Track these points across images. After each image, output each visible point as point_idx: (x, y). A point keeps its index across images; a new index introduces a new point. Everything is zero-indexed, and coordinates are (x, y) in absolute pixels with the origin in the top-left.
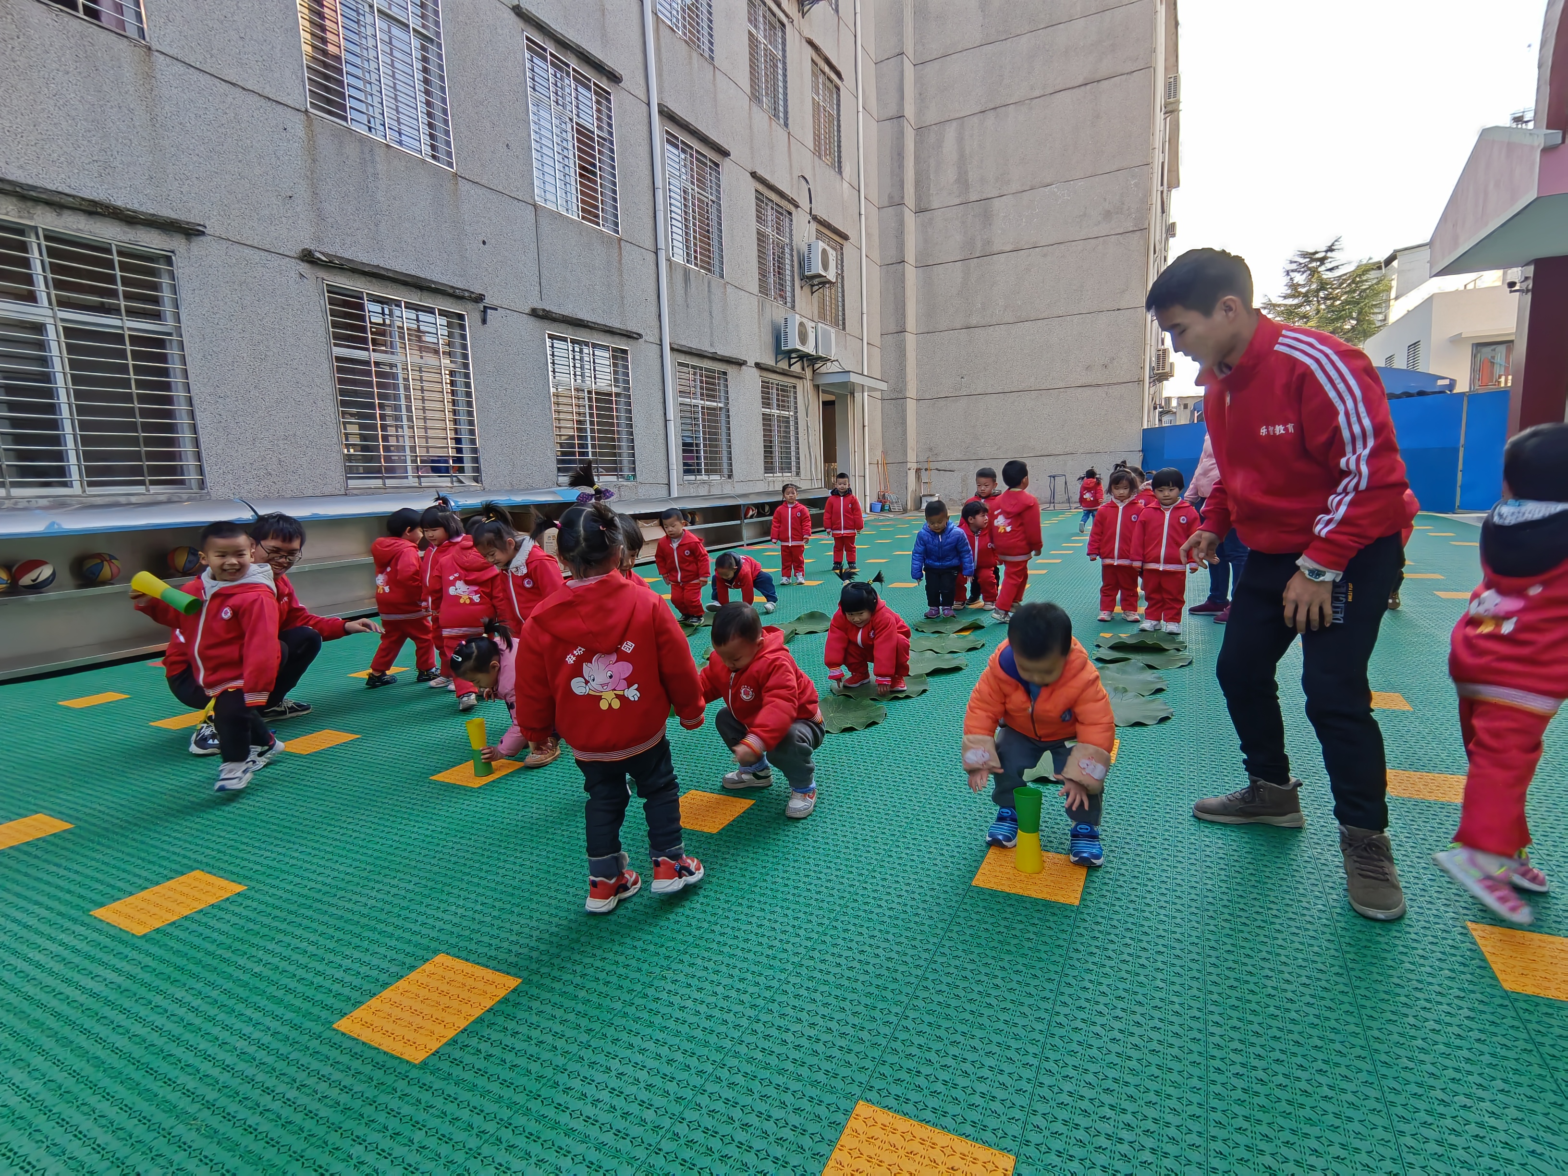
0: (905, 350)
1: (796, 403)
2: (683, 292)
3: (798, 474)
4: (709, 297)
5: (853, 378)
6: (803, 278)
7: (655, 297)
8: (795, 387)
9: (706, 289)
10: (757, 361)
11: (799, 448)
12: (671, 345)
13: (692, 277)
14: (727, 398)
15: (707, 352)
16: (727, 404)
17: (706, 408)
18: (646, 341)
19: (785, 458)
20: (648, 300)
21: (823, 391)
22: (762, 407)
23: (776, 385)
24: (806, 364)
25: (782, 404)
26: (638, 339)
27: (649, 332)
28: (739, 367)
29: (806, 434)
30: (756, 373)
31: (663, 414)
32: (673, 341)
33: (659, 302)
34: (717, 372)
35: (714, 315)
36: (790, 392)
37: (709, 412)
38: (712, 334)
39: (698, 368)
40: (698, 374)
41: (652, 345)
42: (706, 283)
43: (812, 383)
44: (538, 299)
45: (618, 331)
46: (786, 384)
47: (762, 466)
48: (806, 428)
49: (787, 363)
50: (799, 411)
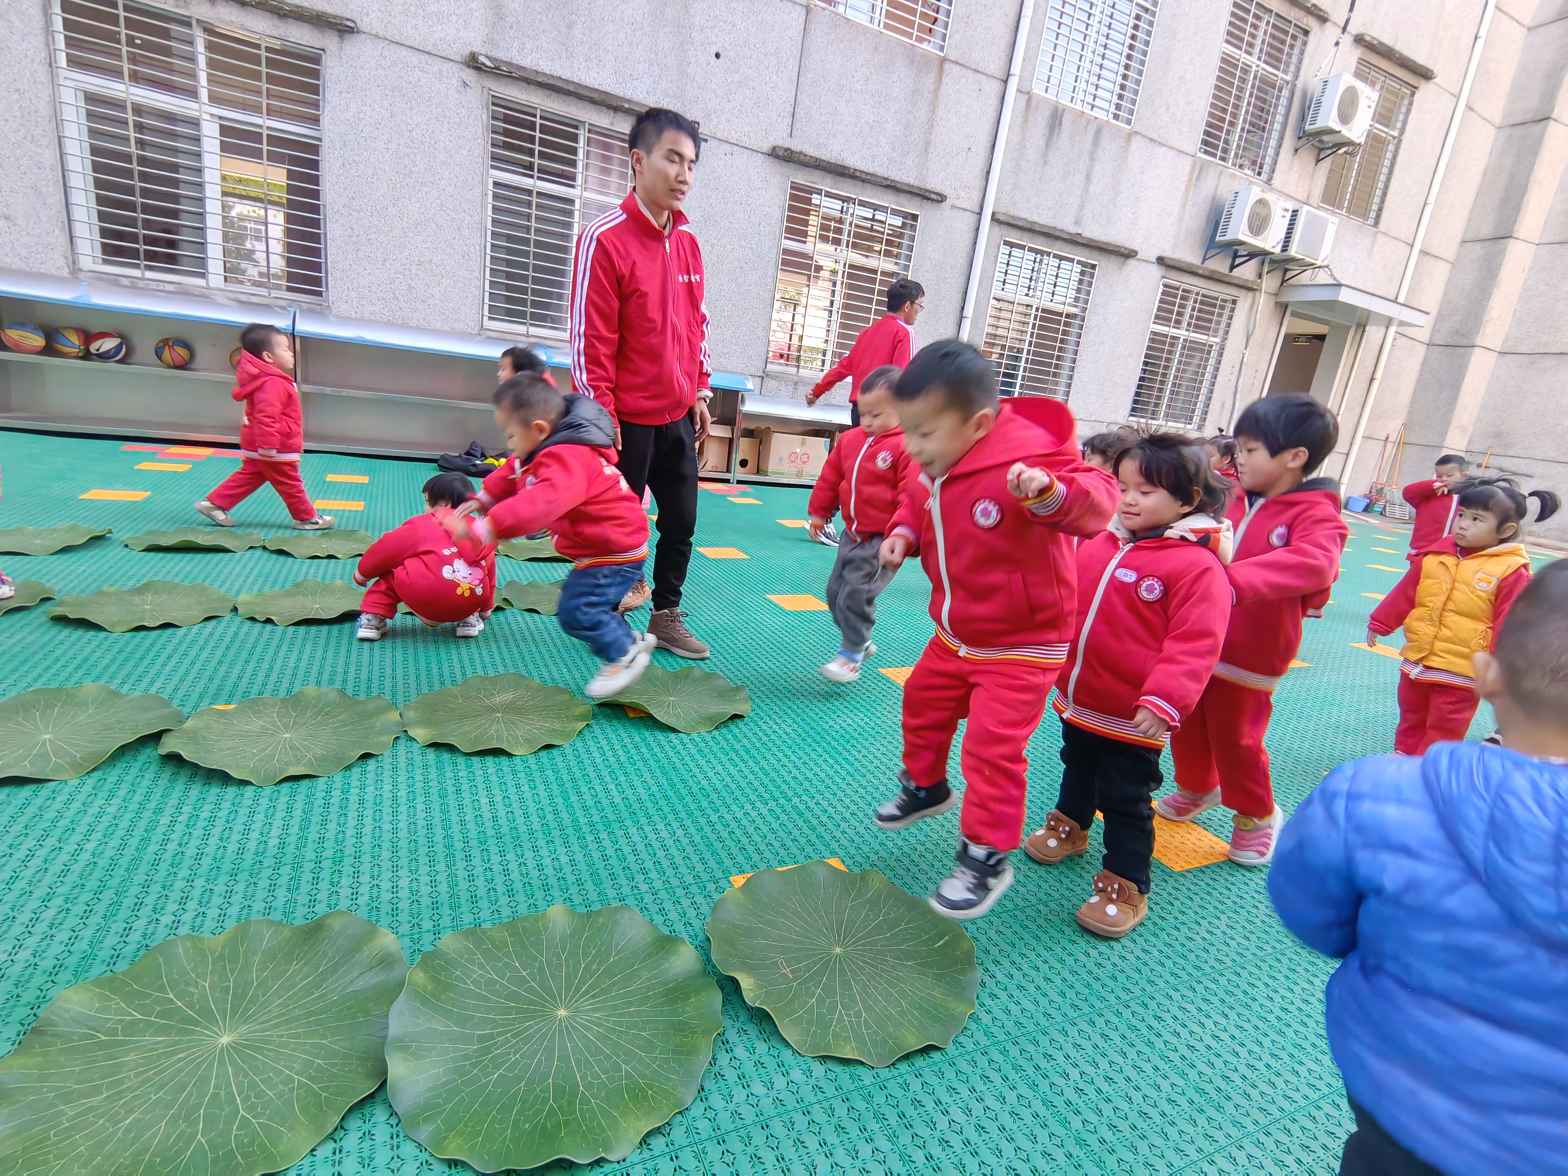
1: (1229, 325)
2: (1042, 142)
3: (1200, 429)
4: (1092, 153)
5: (1345, 296)
6: (1302, 135)
7: (989, 145)
8: (1234, 302)
9: (1090, 140)
10: (1164, 254)
11: (1215, 391)
12: (997, 216)
13: (1066, 120)
14: (1086, 302)
15: (1062, 231)
16: (1084, 310)
17: (1044, 311)
18: (954, 207)
19: (1184, 401)
20: (974, 149)
21: (1294, 314)
22: (1155, 323)
23: (1197, 294)
24: (1266, 269)
25: (1201, 324)
26: (942, 201)
27: (962, 194)
28: (1122, 259)
29: (1236, 374)
30: (1156, 272)
31: (959, 308)
32: (1003, 210)
33: (992, 153)
34: (1079, 262)
35: (1095, 181)
36: (1222, 308)
37: (1048, 316)
38: (1082, 207)
39: (1042, 253)
40: (1041, 261)
41: (962, 212)
42: (1091, 132)
43: (1273, 300)
44: (785, 135)
45: (906, 188)
46: (1216, 295)
47: (1128, 405)
48: (1238, 365)
49: (1228, 263)
50: (1230, 337)
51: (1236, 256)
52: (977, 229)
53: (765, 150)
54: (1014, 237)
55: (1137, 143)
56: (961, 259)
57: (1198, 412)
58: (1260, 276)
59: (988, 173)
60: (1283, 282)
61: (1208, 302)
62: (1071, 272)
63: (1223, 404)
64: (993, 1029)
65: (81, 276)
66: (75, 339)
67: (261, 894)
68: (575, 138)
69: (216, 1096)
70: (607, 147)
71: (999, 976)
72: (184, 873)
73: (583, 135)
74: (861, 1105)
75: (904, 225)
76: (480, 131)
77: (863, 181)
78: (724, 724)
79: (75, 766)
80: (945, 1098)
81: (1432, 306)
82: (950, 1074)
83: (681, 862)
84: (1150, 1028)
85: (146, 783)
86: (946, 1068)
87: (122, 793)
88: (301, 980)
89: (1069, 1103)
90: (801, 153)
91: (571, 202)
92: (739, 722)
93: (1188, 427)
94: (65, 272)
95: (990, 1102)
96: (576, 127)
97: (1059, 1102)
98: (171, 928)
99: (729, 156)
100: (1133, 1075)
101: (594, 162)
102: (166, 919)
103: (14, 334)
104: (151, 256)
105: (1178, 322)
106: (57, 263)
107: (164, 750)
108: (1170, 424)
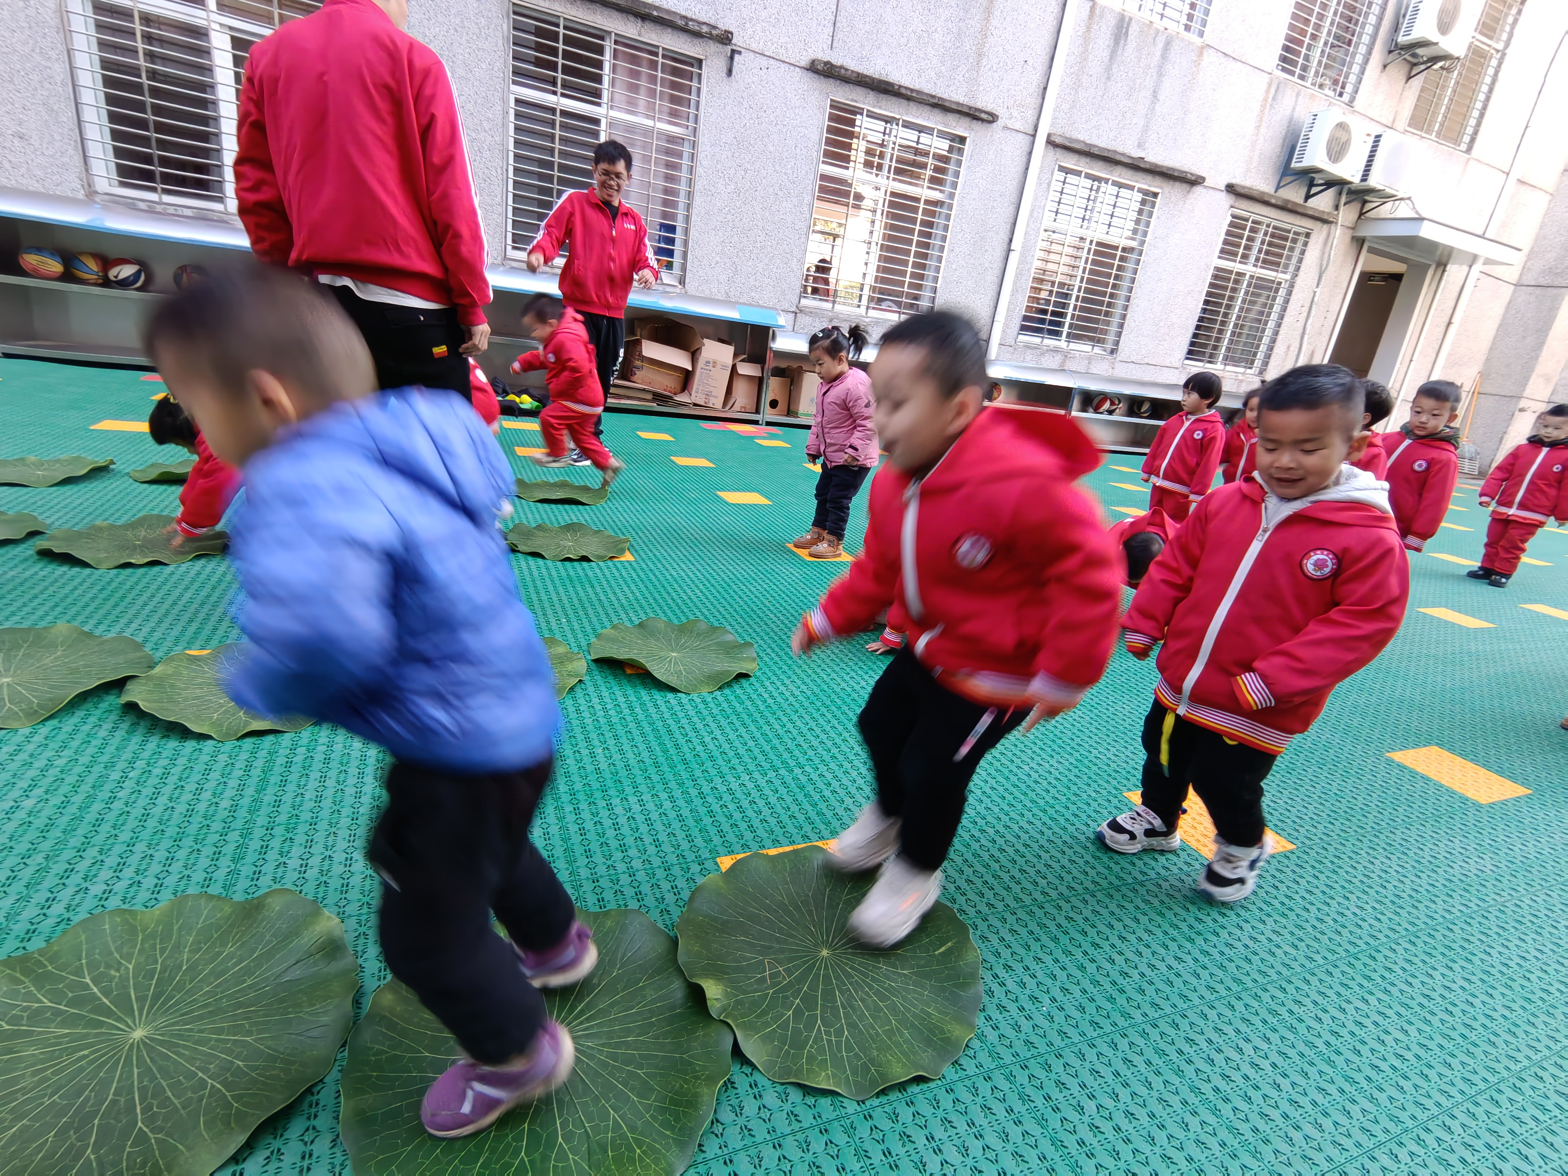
1: (1300, 261)
2: (1106, 54)
3: (1262, 373)
4: (1160, 67)
5: (1431, 232)
6: (1394, 45)
7: (1044, 57)
8: (1308, 235)
9: (1158, 54)
10: (1234, 182)
12: (1053, 138)
13: (1134, 29)
14: (1145, 234)
15: (1123, 155)
16: (1142, 243)
17: (1099, 244)
18: (1006, 128)
19: (1245, 344)
20: (1030, 62)
21: (1371, 250)
22: (1220, 257)
23: (1268, 226)
24: (1343, 199)
25: (1271, 260)
26: (993, 122)
27: (1015, 114)
28: (1185, 186)
29: (1305, 314)
30: (1225, 200)
31: (1007, 240)
32: (1059, 131)
33: (1051, 67)
34: (1140, 190)
35: (1161, 97)
36: (1294, 241)
37: (1104, 250)
38: (1146, 128)
39: (1098, 179)
40: (1099, 188)
41: (1014, 134)
42: (1160, 45)
43: (1349, 234)
44: (825, 47)
45: (954, 107)
46: (1288, 227)
47: (1185, 347)
48: (1307, 305)
49: (1303, 192)
50: (1301, 273)
51: (1311, 184)
52: (1030, 153)
53: (803, 64)
54: (1070, 162)
55: (1210, 57)
56: (1012, 187)
57: (1260, 356)
58: (1337, 207)
59: (1045, 89)
60: (1361, 214)
61: (1279, 236)
62: (1131, 200)
63: (1289, 347)
64: (1000, 1049)
65: (98, 199)
66: (93, 265)
67: (204, 862)
68: (600, 50)
69: (114, 1102)
70: (634, 60)
71: (1011, 985)
72: (125, 836)
73: (609, 46)
74: (841, 1138)
75: (951, 149)
76: (500, 42)
77: (909, 99)
78: (729, 684)
79: (30, 714)
80: (939, 1134)
81: (1525, 241)
82: (946, 1101)
83: (666, 839)
84: (1180, 1052)
85: (103, 733)
86: (942, 1094)
87: (75, 744)
88: (235, 965)
89: (1081, 1143)
90: (841, 67)
91: (597, 122)
92: (743, 681)
93: (1249, 371)
94: (81, 195)
95: (991, 1139)
96: (602, 39)
97: (1070, 1141)
98: (101, 899)
99: (765, 70)
100: (1158, 1109)
101: (621, 77)
102: (97, 889)
103: (31, 260)
104: (167, 179)
105: (1245, 257)
106: (73, 185)
107: (125, 699)
108: (1228, 368)
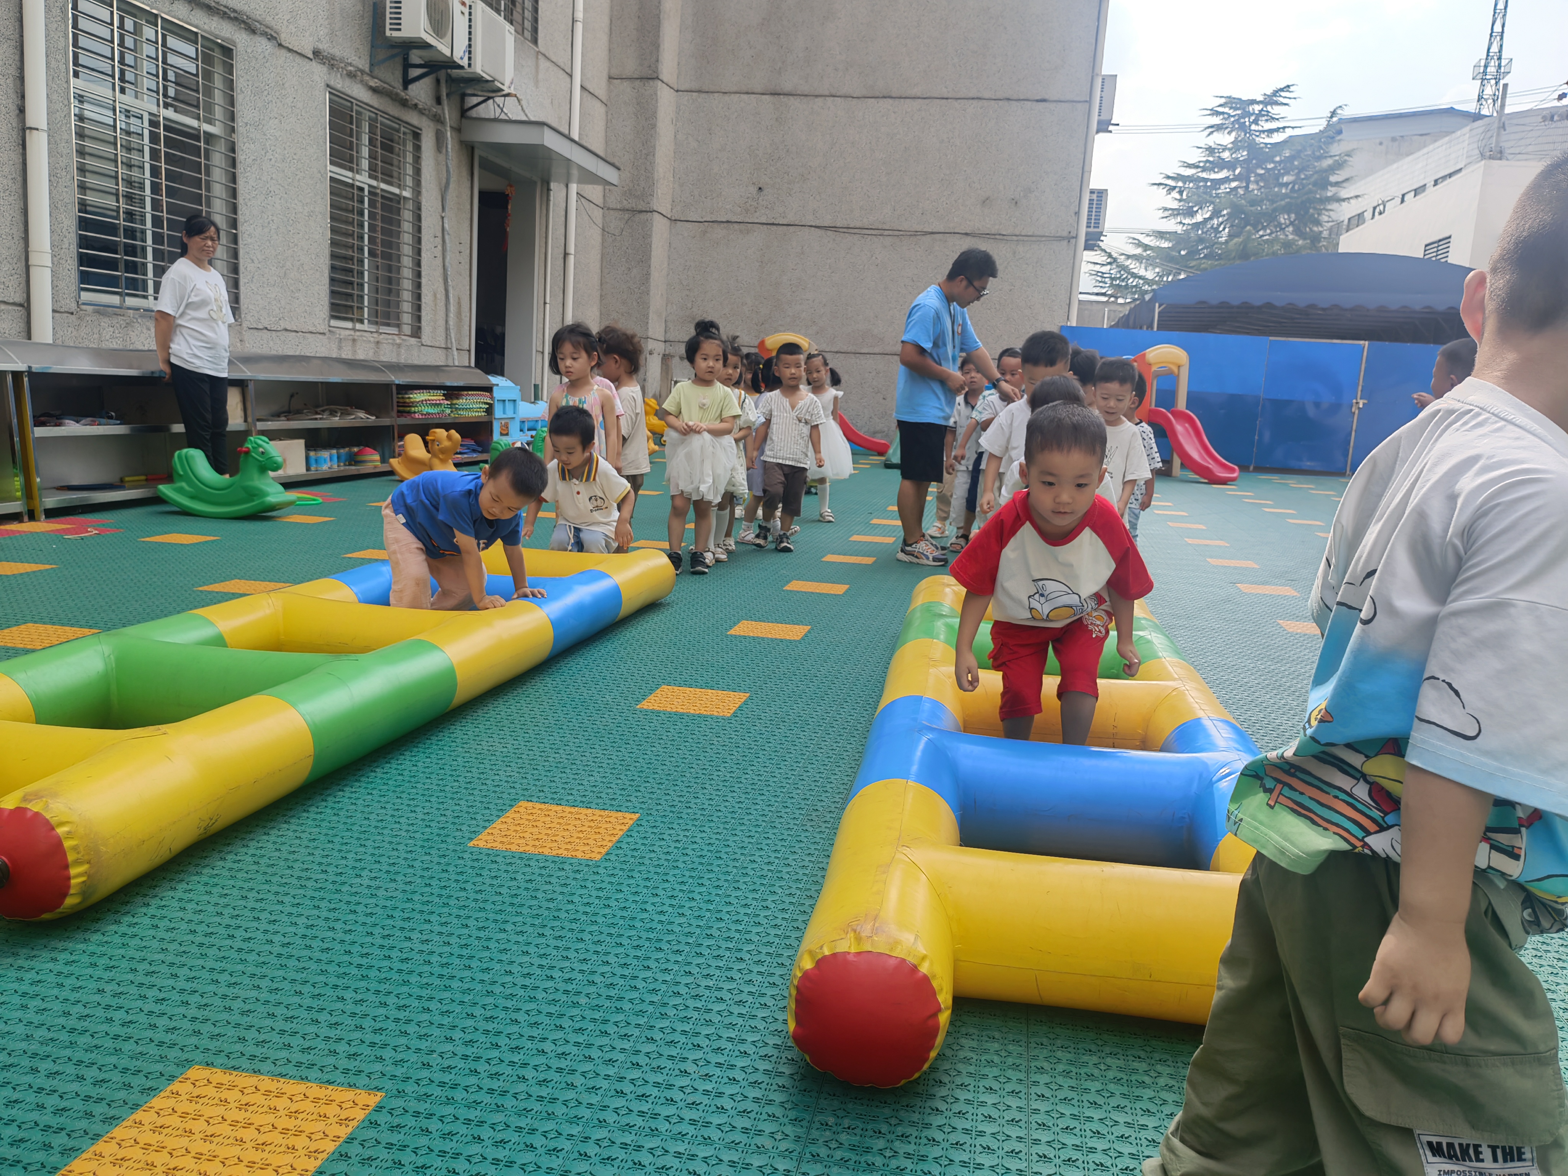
0: (654, 115)
1: (418, 172)
3: (416, 332)
5: (551, 141)
8: (417, 136)
10: (321, 46)
11: (423, 273)
14: (231, 116)
16: (230, 130)
17: (165, 126)
19: (389, 291)
22: (332, 163)
23: (373, 119)
24: (443, 89)
29: (440, 247)
30: (316, 73)
31: (13, 108)
39: (140, 14)
43: (458, 137)
47: (325, 299)
48: (439, 234)
49: (399, 74)
50: (424, 191)
57: (406, 307)
58: (438, 101)
60: (464, 112)
61: (387, 134)
63: (435, 295)
93: (401, 330)
105: (358, 162)
108: (381, 328)
